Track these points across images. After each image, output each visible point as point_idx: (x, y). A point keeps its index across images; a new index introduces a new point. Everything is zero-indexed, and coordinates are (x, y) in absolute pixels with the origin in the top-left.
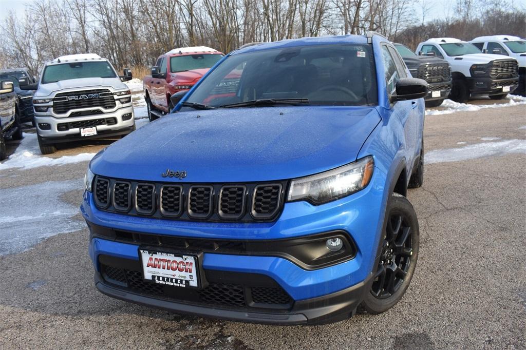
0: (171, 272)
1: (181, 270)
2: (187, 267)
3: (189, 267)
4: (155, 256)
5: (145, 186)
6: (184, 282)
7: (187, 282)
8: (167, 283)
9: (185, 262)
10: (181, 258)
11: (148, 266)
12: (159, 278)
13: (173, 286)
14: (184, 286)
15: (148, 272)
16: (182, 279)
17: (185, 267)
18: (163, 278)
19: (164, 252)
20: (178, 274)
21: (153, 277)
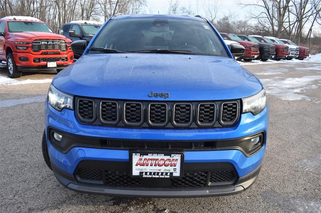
0: (158, 168)
1: (166, 166)
2: (173, 162)
3: (174, 163)
4: (145, 157)
5: (133, 104)
6: (169, 174)
7: (171, 174)
8: (154, 176)
9: (171, 159)
10: (169, 156)
11: (137, 165)
12: (146, 173)
13: (159, 178)
14: (169, 177)
15: (136, 169)
16: (167, 172)
17: (171, 162)
18: (150, 173)
19: (154, 153)
20: (163, 169)
21: (141, 173)
